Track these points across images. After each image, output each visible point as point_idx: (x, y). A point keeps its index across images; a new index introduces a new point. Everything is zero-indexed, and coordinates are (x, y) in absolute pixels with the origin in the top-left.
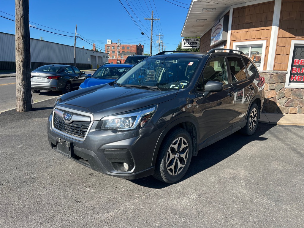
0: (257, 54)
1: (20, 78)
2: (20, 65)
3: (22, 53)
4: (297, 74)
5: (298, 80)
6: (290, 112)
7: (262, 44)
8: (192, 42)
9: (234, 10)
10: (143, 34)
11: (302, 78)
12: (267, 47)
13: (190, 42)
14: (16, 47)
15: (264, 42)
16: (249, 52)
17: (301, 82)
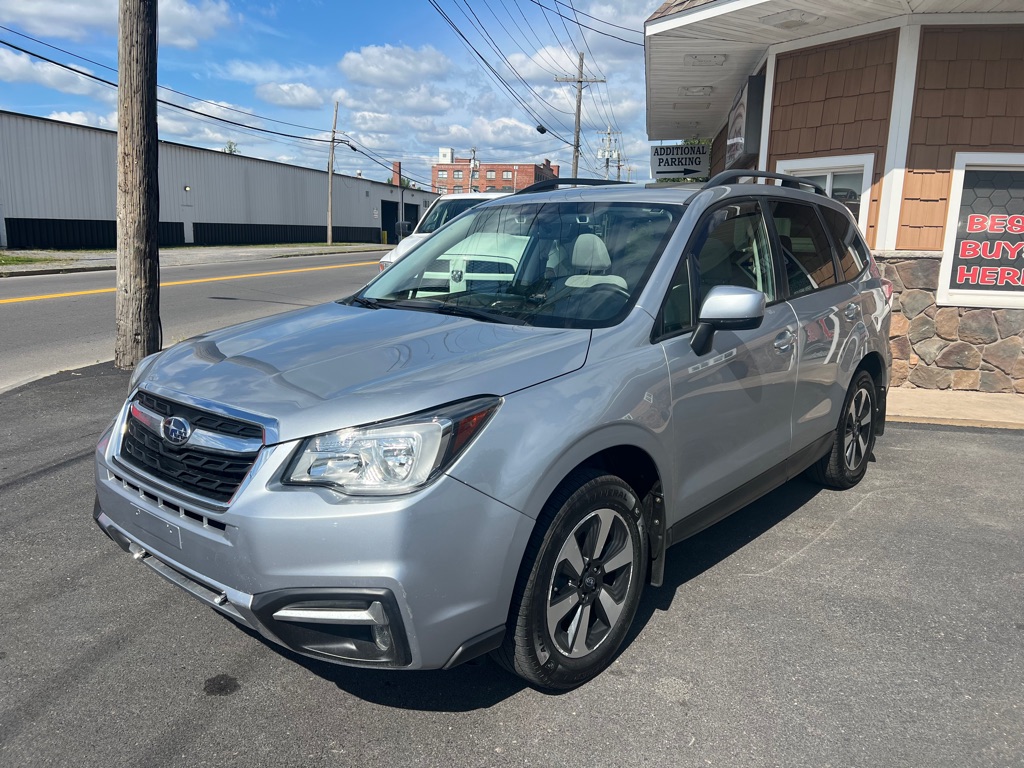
0: (850, 197)
1: (128, 271)
2: (127, 234)
5: (983, 281)
6: (956, 383)
7: (863, 166)
8: (684, 156)
9: (780, 58)
10: (542, 131)
11: (997, 273)
12: (878, 175)
13: (680, 156)
14: (118, 182)
15: (867, 161)
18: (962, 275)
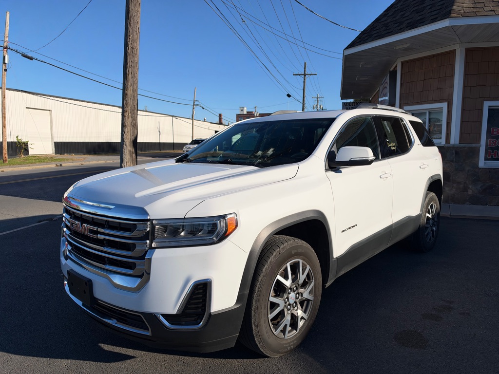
0: (437, 122)
4: (497, 148)
6: (490, 203)
7: (442, 108)
9: (403, 63)
10: (289, 96)
12: (450, 112)
15: (444, 105)
16: (426, 119)
18: (490, 154)
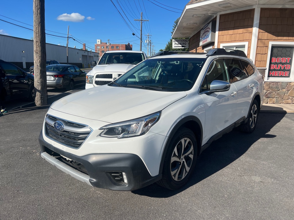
1: (38, 77)
2: (38, 65)
3: (39, 54)
4: (275, 70)
5: (275, 75)
6: (269, 102)
7: (245, 45)
8: (182, 42)
9: (221, 16)
10: (134, 34)
11: (279, 73)
12: (249, 47)
13: (181, 42)
14: (34, 50)
15: (246, 44)
17: (278, 77)
18: (270, 73)
